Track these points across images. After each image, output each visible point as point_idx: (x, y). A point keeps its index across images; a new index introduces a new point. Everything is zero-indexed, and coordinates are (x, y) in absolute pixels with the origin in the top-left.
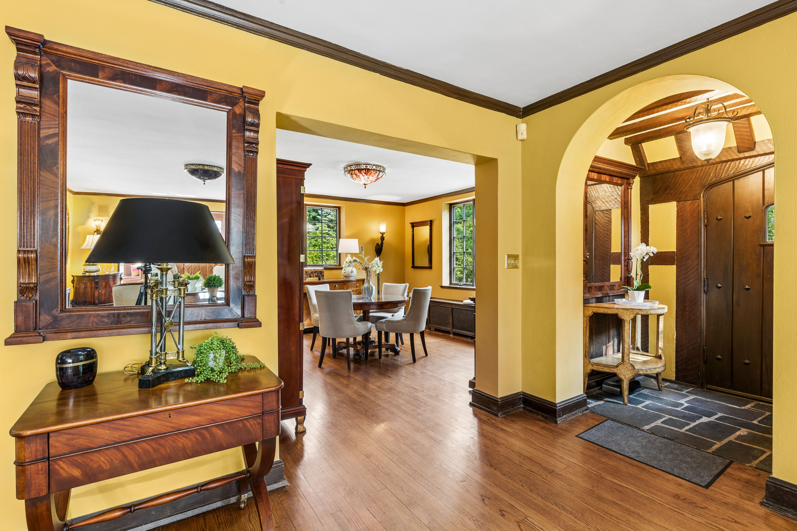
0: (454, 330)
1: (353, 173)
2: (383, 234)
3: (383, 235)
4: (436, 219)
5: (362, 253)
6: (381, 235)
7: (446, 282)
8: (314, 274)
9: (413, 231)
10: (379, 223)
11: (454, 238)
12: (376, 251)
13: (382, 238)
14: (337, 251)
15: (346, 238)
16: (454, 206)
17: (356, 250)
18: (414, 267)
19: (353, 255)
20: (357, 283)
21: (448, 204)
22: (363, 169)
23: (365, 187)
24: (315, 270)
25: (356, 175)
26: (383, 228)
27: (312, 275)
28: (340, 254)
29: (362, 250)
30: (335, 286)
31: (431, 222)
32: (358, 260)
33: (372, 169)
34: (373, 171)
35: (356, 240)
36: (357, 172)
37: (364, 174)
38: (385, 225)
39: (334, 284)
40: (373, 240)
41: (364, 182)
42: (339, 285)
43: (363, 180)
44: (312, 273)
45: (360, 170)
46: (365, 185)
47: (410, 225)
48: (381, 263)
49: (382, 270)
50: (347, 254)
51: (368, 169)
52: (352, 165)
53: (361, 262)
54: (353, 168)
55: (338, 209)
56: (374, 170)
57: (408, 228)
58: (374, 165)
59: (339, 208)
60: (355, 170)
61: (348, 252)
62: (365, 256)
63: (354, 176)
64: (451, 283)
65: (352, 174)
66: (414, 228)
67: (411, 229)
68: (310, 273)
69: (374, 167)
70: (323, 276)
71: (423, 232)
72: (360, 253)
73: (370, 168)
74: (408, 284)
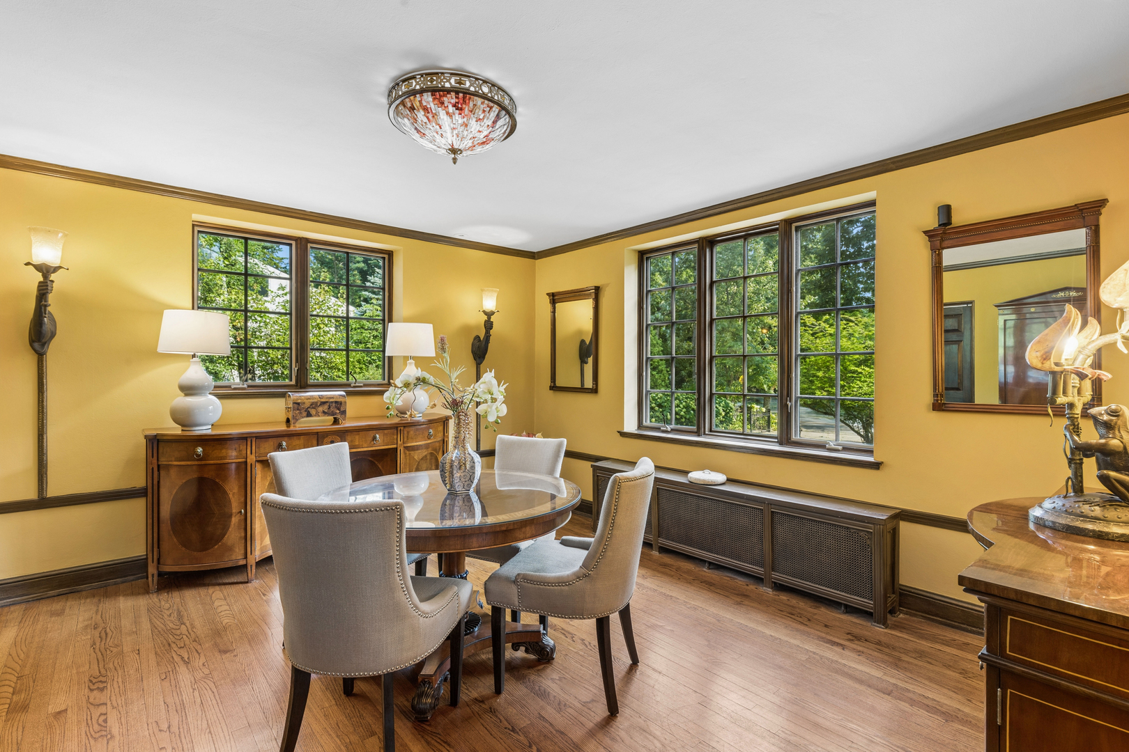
0: (661, 540)
1: (417, 104)
2: (489, 314)
3: (489, 318)
4: (608, 285)
5: (443, 358)
6: (485, 318)
7: (630, 425)
8: (320, 409)
9: (554, 312)
10: (482, 290)
11: (648, 326)
12: (473, 352)
13: (489, 325)
14: (384, 351)
15: (404, 322)
16: (648, 255)
17: (429, 350)
18: (554, 388)
19: (420, 361)
20: (429, 428)
21: (635, 250)
22: (448, 91)
23: (455, 160)
24: (321, 397)
25: (426, 109)
26: (490, 304)
27: (313, 412)
28: (390, 358)
29: (443, 349)
30: (374, 438)
31: (597, 289)
32: (431, 379)
33: (475, 94)
34: (479, 101)
35: (430, 327)
36: (428, 98)
37: (451, 109)
38: (495, 295)
39: (371, 433)
40: (466, 329)
41: (450, 139)
42: (384, 434)
43: (449, 131)
44: (314, 405)
45: (439, 93)
46: (454, 151)
47: (547, 299)
48: (502, 389)
49: (504, 410)
50: (406, 358)
51: (466, 93)
52: (414, 77)
53: (441, 384)
54: (415, 85)
55: (386, 256)
56: (484, 97)
57: (544, 304)
58: (485, 82)
59: (390, 254)
60: (422, 92)
61: (409, 355)
62: (453, 365)
63: (421, 115)
64: (640, 426)
65: (412, 109)
66: (557, 305)
67: (549, 307)
68: (307, 405)
69: (485, 89)
70: (344, 412)
71: (578, 315)
72: (438, 357)
73: (472, 89)
74: (565, 441)
